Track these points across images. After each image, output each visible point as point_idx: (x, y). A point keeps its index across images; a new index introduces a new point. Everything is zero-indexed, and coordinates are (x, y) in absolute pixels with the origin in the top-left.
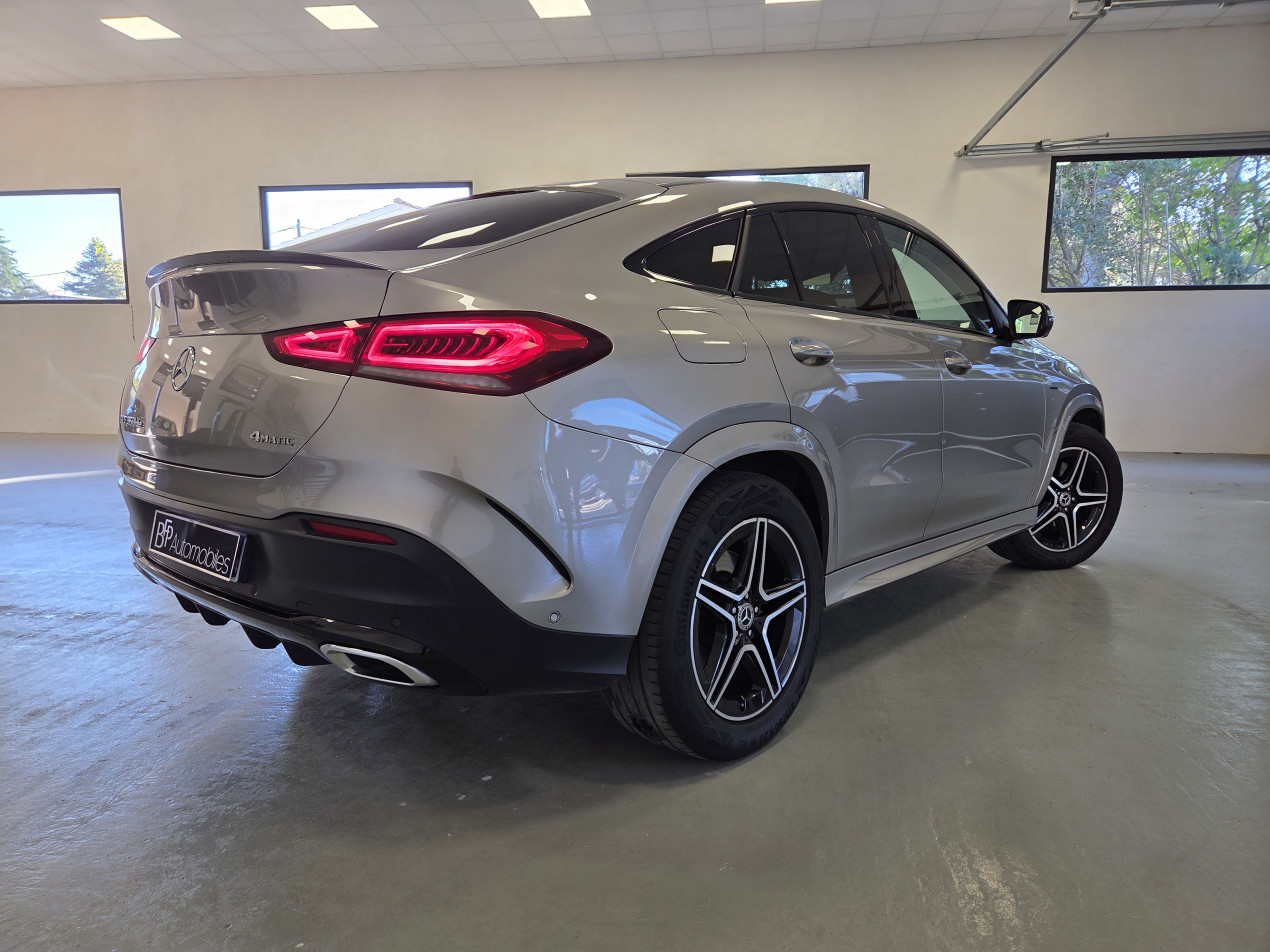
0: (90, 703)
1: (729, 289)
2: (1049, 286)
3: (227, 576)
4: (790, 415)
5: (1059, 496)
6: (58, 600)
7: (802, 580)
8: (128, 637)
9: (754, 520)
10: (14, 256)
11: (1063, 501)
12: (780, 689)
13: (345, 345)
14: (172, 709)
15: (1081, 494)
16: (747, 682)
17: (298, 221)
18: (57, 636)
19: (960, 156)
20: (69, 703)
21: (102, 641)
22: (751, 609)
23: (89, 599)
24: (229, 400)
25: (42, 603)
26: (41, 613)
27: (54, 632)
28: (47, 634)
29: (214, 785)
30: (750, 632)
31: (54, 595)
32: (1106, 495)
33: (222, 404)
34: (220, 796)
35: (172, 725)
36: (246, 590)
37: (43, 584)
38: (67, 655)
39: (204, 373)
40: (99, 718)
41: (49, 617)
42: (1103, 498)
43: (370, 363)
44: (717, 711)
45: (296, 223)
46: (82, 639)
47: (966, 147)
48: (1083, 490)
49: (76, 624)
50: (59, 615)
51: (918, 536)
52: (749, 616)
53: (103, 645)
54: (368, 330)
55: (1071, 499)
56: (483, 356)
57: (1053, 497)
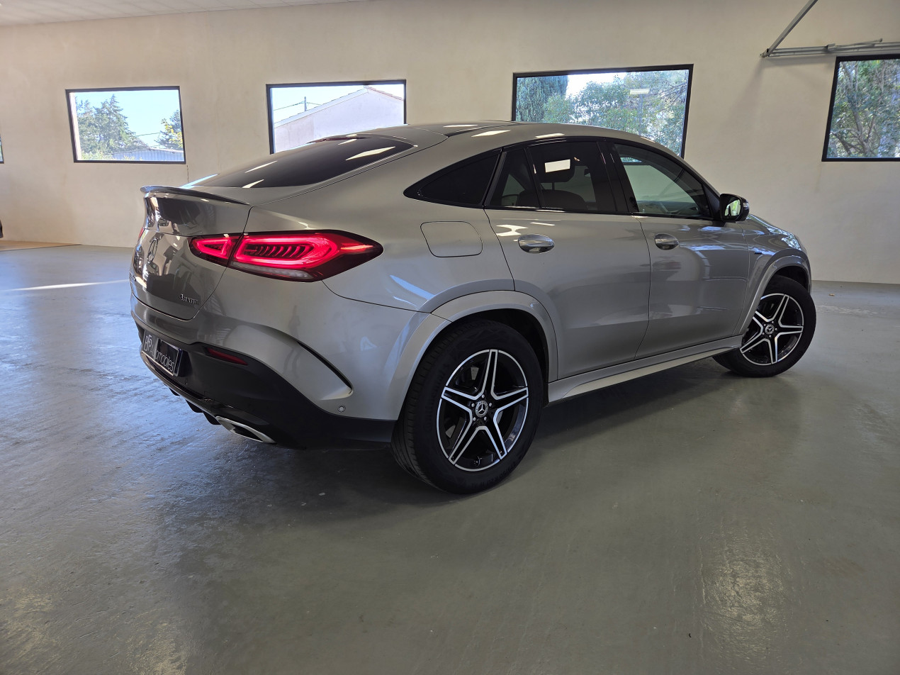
0: (120, 433)
1: (483, 204)
2: (828, 157)
3: (172, 372)
4: (514, 287)
5: (764, 327)
6: (118, 367)
7: (525, 387)
8: (150, 393)
9: (488, 351)
10: (127, 120)
11: (768, 330)
12: (506, 453)
13: (226, 247)
14: (163, 439)
15: (781, 326)
16: (481, 448)
17: (305, 98)
18: (112, 390)
19: (764, 57)
20: (108, 432)
21: (136, 395)
22: (486, 404)
23: (135, 367)
24: (183, 264)
25: (108, 368)
26: (106, 375)
27: (111, 387)
28: (107, 389)
29: (173, 486)
30: (485, 418)
31: (116, 364)
32: (802, 327)
33: (180, 266)
34: (175, 493)
35: (160, 450)
36: (182, 381)
37: (112, 356)
38: (116, 402)
39: (176, 245)
40: (123, 442)
41: (110, 378)
42: (800, 329)
43: (238, 261)
44: (456, 465)
45: (304, 100)
46: (125, 393)
47: (768, 50)
48: (783, 323)
49: (124, 383)
50: (116, 377)
51: (632, 356)
52: (484, 408)
53: (136, 397)
54: (237, 240)
55: (774, 329)
56: (299, 258)
57: (760, 328)
